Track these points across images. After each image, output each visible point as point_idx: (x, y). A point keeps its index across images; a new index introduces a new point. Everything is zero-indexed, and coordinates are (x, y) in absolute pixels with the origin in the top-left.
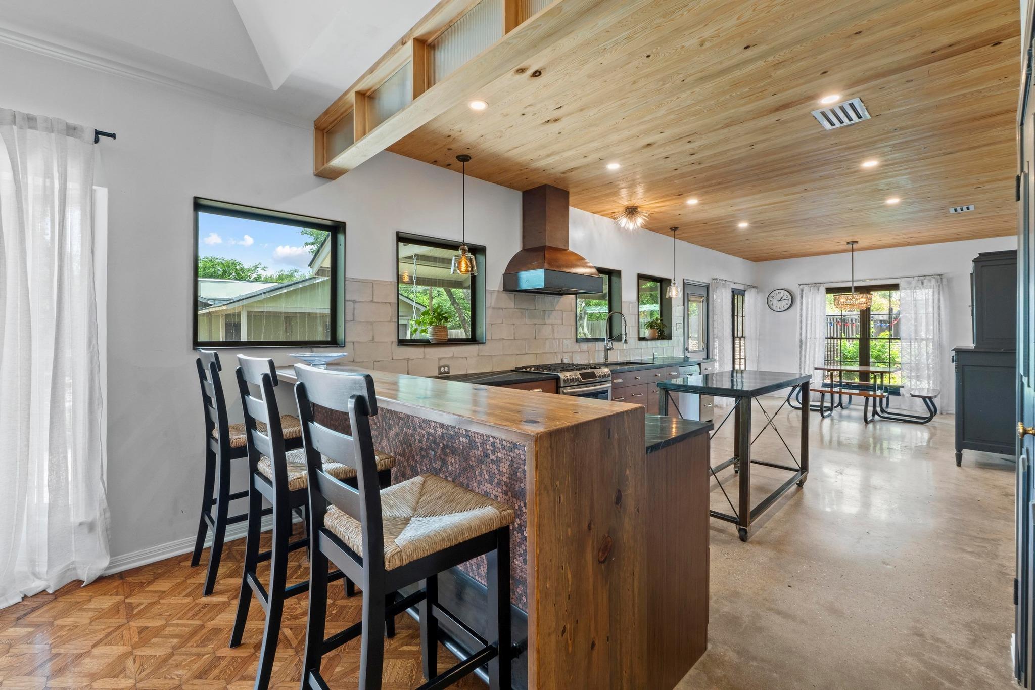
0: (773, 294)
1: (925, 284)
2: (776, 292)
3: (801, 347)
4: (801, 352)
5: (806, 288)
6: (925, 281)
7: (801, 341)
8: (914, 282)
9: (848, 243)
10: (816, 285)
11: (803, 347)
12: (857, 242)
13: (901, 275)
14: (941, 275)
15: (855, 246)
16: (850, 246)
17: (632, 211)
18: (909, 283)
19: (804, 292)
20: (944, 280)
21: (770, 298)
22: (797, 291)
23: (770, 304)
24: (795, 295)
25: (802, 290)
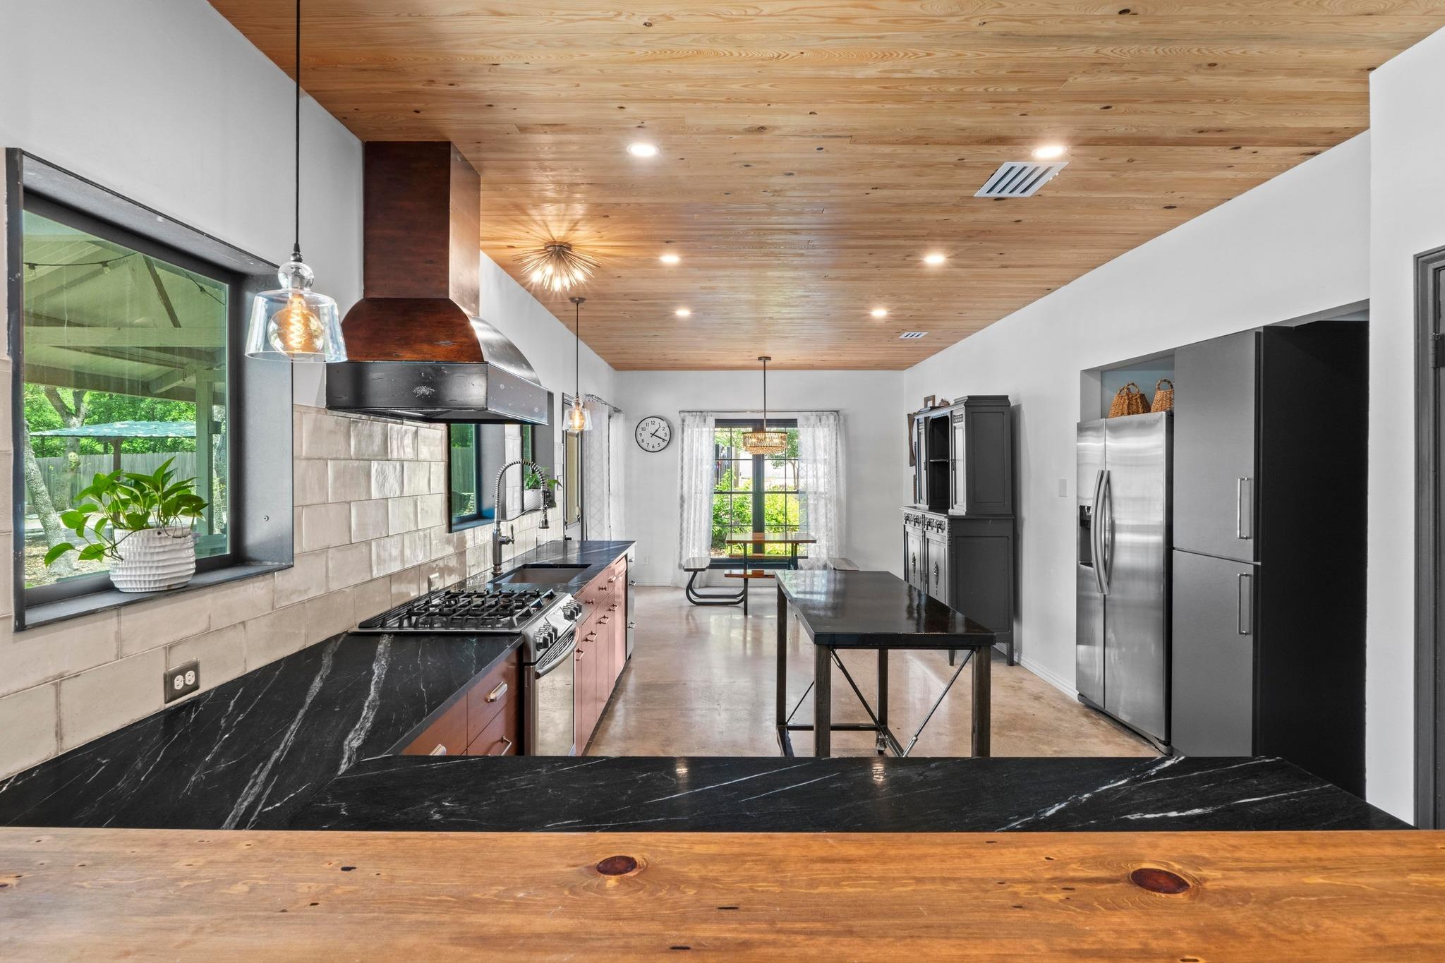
0: (643, 425)
1: (823, 422)
2: (649, 421)
3: (682, 506)
4: (682, 515)
5: (689, 419)
6: (824, 418)
7: (682, 497)
8: (813, 418)
9: (760, 359)
10: (702, 414)
11: (685, 506)
12: (769, 358)
13: (800, 409)
14: (837, 412)
15: (768, 363)
16: (761, 363)
17: (560, 252)
18: (807, 419)
19: (686, 423)
20: (841, 417)
21: (640, 431)
22: (677, 424)
23: (640, 439)
24: (674, 429)
25: (683, 421)
